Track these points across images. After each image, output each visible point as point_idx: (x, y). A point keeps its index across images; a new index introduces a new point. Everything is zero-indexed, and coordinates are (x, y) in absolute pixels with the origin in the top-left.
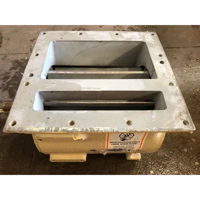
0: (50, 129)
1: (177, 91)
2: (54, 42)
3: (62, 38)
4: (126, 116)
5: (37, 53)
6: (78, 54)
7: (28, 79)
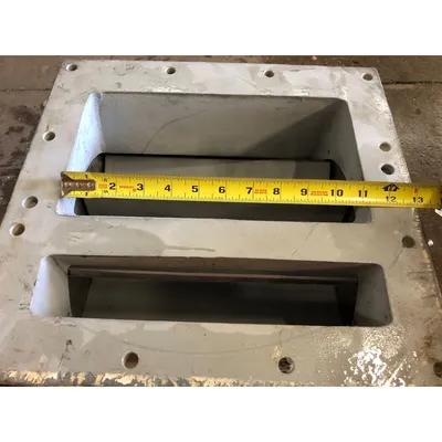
0: (73, 378)
1: (425, 265)
2: (98, 96)
3: (119, 85)
4: (280, 343)
5: (52, 130)
6: (163, 127)
7: (23, 215)
